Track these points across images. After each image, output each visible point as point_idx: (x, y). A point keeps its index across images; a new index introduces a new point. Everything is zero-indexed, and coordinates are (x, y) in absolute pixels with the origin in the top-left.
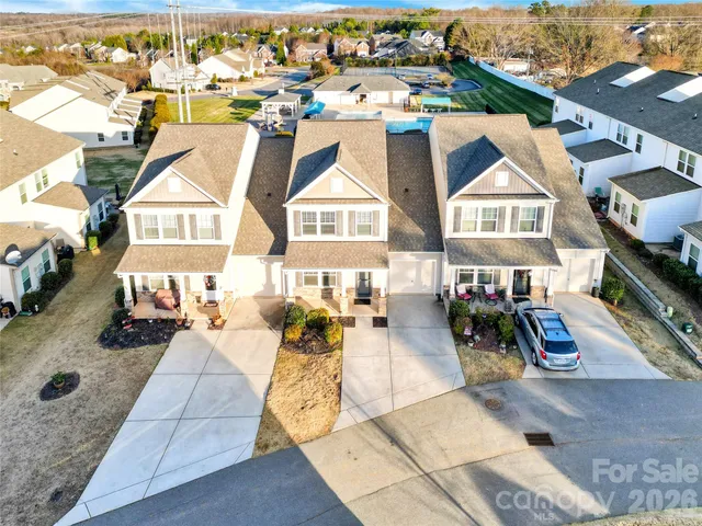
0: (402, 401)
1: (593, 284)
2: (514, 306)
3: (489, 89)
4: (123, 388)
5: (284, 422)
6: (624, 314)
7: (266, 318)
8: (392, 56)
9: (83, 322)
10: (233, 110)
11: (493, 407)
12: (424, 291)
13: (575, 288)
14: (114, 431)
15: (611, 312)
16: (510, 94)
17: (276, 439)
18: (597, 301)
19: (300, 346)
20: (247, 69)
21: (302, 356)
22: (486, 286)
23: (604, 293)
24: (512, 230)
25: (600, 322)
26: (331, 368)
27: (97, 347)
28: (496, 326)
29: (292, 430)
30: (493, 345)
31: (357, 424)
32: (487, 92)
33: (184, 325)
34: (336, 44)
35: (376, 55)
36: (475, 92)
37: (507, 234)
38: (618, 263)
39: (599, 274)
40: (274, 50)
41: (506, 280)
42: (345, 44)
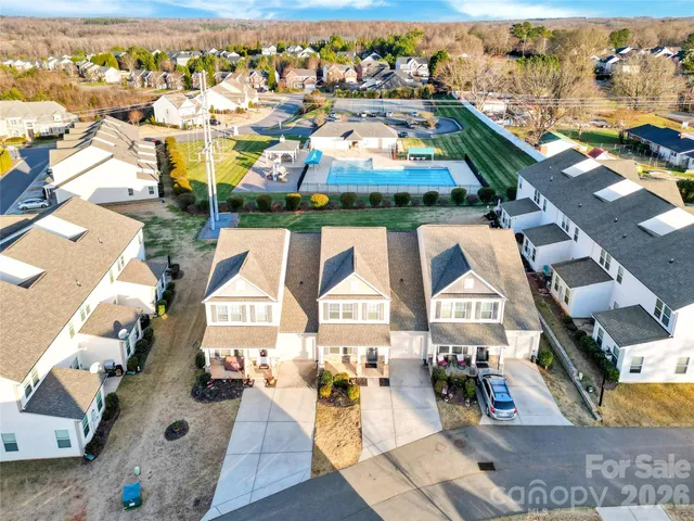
0: (402, 442)
1: (532, 353)
2: (477, 369)
3: (469, 133)
4: (218, 431)
5: (328, 455)
6: (551, 376)
7: (304, 378)
8: (380, 87)
9: (175, 381)
10: (237, 154)
11: (460, 445)
12: (414, 357)
13: (520, 355)
14: (221, 461)
15: (543, 374)
16: (488, 141)
17: (324, 466)
18: (535, 365)
19: (331, 400)
20: (243, 100)
21: (333, 408)
22: (458, 356)
23: (539, 360)
24: (476, 317)
25: (534, 382)
26: (354, 418)
27: (192, 401)
28: (464, 386)
29: (334, 461)
30: (461, 401)
31: (375, 457)
32: (466, 135)
33: (249, 383)
34: (325, 71)
35: (364, 86)
36: (455, 135)
37: (472, 320)
38: (552, 335)
39: (536, 347)
40: (266, 75)
41: (472, 351)
42: (334, 72)
